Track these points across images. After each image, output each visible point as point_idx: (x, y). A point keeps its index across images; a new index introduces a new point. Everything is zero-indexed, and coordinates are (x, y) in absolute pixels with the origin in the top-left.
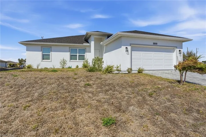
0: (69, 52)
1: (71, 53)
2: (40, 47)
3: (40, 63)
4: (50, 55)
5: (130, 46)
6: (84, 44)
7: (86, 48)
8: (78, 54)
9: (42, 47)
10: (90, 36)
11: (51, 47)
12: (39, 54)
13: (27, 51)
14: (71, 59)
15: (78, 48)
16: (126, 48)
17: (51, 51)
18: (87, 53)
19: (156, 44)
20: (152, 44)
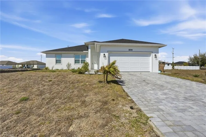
0: (74, 57)
1: (75, 59)
2: (54, 55)
3: (54, 66)
4: (61, 60)
5: (108, 52)
6: (84, 51)
7: (86, 55)
8: (80, 59)
9: (55, 54)
10: (88, 45)
11: (61, 54)
12: (54, 60)
13: (46, 57)
14: (75, 63)
15: (80, 54)
16: (104, 54)
17: (62, 57)
18: (87, 58)
19: (132, 50)
20: (128, 50)
